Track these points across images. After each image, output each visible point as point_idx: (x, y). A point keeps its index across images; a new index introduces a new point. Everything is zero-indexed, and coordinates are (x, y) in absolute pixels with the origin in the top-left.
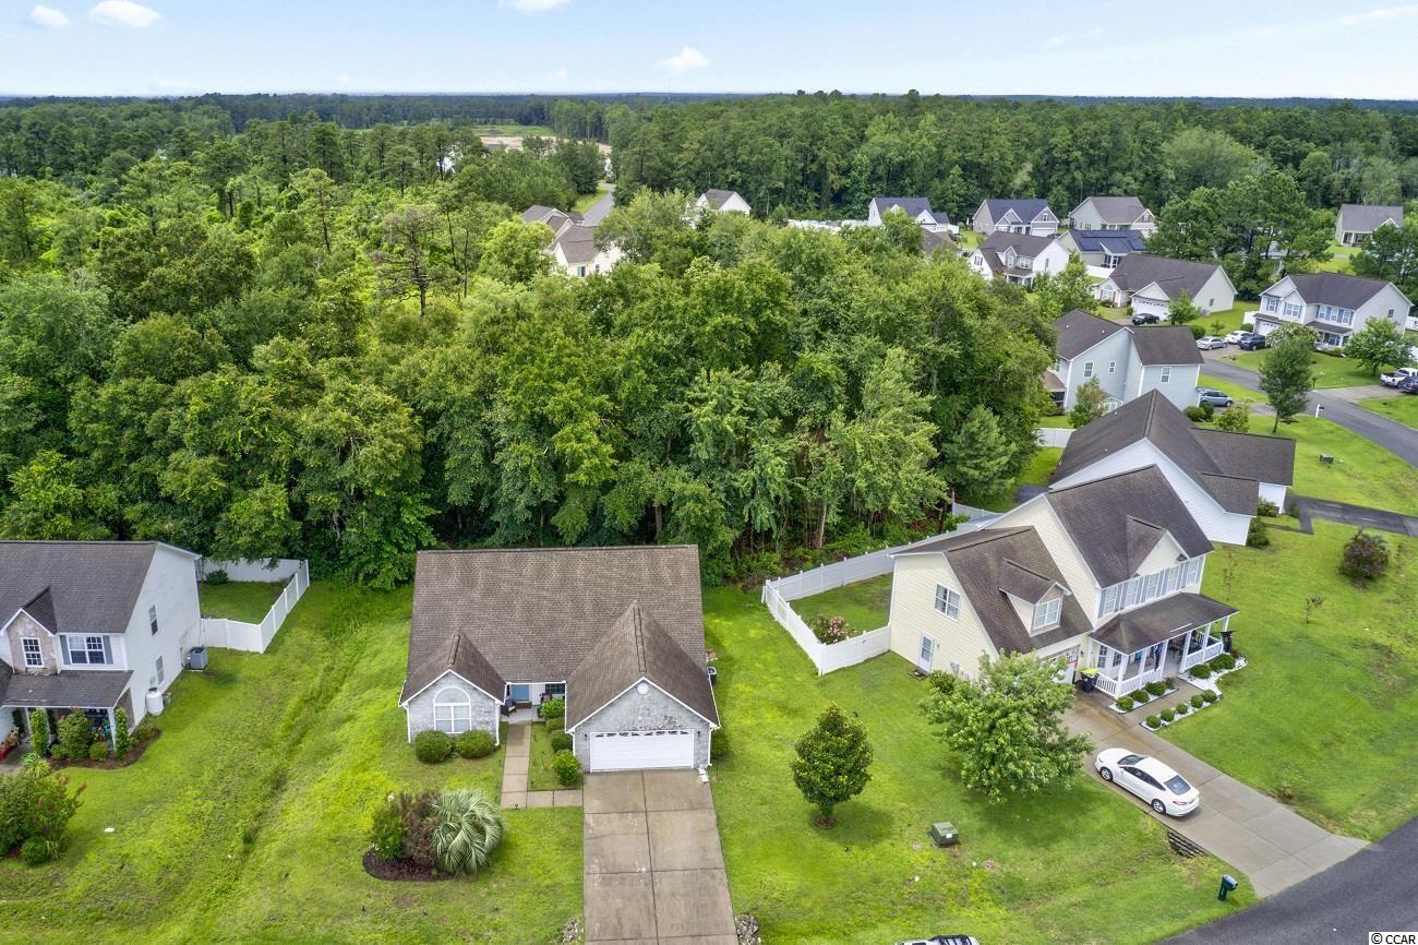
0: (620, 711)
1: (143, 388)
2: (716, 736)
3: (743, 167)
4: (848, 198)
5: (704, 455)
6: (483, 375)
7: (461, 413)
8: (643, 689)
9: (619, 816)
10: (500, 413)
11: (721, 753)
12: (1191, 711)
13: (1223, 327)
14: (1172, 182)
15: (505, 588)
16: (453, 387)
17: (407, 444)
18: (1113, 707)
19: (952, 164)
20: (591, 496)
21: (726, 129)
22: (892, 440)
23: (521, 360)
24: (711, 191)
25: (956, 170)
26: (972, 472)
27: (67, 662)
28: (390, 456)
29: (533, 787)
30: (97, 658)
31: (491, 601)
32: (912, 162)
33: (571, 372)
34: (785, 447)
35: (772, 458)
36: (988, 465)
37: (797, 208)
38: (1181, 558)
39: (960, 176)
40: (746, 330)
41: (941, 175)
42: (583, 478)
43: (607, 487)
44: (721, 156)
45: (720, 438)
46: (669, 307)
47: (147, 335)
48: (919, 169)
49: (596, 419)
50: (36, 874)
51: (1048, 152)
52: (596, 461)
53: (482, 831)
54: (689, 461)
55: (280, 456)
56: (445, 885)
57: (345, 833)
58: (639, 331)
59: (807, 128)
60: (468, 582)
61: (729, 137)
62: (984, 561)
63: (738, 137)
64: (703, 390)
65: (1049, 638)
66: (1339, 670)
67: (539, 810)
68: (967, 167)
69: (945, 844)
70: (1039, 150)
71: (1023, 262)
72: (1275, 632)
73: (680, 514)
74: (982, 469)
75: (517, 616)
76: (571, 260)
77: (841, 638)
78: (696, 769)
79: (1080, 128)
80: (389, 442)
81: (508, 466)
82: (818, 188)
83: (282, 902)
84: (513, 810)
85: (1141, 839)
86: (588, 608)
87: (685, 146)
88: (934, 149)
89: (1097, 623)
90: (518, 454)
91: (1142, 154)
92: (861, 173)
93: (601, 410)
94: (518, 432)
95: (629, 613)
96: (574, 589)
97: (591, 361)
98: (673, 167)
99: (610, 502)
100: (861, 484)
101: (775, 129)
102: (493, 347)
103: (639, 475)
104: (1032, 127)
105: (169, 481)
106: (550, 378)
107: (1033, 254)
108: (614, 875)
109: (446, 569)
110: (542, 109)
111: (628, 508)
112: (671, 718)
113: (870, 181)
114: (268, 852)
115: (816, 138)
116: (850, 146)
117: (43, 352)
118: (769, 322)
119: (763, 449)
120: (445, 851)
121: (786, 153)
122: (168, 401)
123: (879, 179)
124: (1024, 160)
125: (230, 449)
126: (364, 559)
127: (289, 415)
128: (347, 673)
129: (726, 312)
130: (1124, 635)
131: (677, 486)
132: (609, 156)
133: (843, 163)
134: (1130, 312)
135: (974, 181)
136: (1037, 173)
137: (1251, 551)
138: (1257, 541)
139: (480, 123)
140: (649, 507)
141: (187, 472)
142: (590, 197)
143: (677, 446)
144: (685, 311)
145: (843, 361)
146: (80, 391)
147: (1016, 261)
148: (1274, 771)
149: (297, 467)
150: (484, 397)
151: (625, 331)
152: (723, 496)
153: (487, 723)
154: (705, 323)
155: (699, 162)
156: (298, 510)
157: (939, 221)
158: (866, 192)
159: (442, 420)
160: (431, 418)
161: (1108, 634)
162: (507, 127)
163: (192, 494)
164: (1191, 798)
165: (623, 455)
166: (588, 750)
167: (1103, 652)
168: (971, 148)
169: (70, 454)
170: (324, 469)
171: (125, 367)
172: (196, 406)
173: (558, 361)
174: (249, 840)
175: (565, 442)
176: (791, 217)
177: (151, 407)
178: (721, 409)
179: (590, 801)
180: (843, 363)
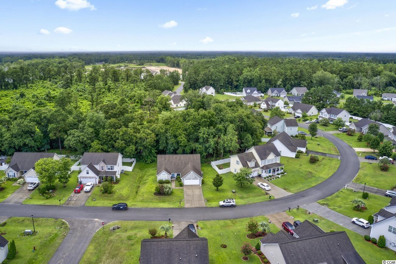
0: (189, 176)
1: (112, 130)
2: (202, 180)
3: (213, 80)
4: (239, 87)
5: (201, 141)
6: (165, 128)
7: (162, 134)
8: (192, 173)
9: (188, 190)
10: (168, 134)
11: (203, 183)
12: (275, 179)
13: (312, 119)
14: (315, 83)
15: (171, 160)
16: (161, 130)
17: (154, 139)
18: (263, 179)
19: (263, 79)
20: (183, 148)
21: (209, 71)
22: (230, 139)
23: (172, 126)
24: (206, 86)
25: (264, 81)
26: (246, 145)
27: (107, 170)
28: (152, 141)
29: (176, 186)
30: (112, 169)
31: (169, 162)
32: (253, 79)
33: (180, 128)
34: (214, 140)
35: (212, 141)
36: (249, 143)
37: (226, 90)
38: (275, 157)
39: (265, 82)
40: (208, 121)
41: (260, 82)
42: (182, 144)
43: (185, 146)
44: (208, 78)
45: (204, 138)
46: (196, 118)
47: (112, 122)
48: (255, 81)
49: (184, 135)
50: (109, 195)
51: (285, 76)
52: (184, 142)
53: (170, 189)
54: (199, 142)
55: (134, 141)
56: (165, 196)
57: (150, 191)
58: (191, 121)
59: (228, 71)
60: (165, 159)
61: (210, 73)
62: (243, 156)
63: (212, 73)
64: (201, 131)
65: (253, 168)
66: (301, 175)
67: (177, 189)
68: (266, 80)
69: (233, 192)
70: (283, 76)
71: (273, 104)
72: (294, 170)
73: (197, 150)
74: (248, 144)
75: (173, 164)
76: (175, 103)
77: (222, 169)
78: (199, 185)
79: (293, 71)
80: (151, 139)
81: (170, 143)
82: (231, 85)
83: (144, 198)
84: (173, 189)
85: (262, 193)
86: (183, 163)
87: (200, 75)
88: (259, 76)
89: (261, 166)
90: (172, 141)
91: (308, 77)
92: (241, 81)
93: (185, 134)
94: (172, 137)
95: (189, 164)
96: (181, 160)
97: (183, 126)
98: (197, 80)
99: (186, 149)
100: (226, 145)
101: (221, 71)
102: (167, 124)
103: (191, 144)
104: (282, 71)
105: (116, 145)
106: (177, 129)
107: (276, 102)
108: (188, 195)
109: (162, 157)
110: (163, 59)
111: (189, 150)
112: (196, 177)
113: (244, 83)
114: (140, 193)
115: (230, 73)
116: (239, 75)
117: (95, 124)
118: (212, 120)
119: (210, 140)
120: (165, 191)
121: (223, 77)
122: (115, 132)
123: (246, 83)
124: (280, 78)
125: (126, 140)
126: (145, 158)
127: (135, 134)
128: (145, 175)
129: (205, 118)
130: (265, 168)
131: (197, 146)
132: (182, 74)
133: (237, 79)
134: (295, 115)
135: (268, 83)
136: (283, 81)
137: (296, 158)
138: (297, 157)
139: (147, 62)
140: (192, 149)
141: (120, 143)
142: (177, 85)
143: (197, 140)
144: (198, 118)
145: (224, 126)
146: (101, 131)
147: (272, 104)
148: (284, 186)
149: (136, 143)
150: (166, 131)
151: (188, 121)
152: (204, 148)
153: (169, 179)
154: (201, 120)
155: (203, 79)
156: (136, 149)
157: (259, 93)
158: (243, 86)
159: (159, 135)
160: (157, 135)
161: (262, 168)
162: (154, 63)
163: (120, 147)
164: (269, 188)
165: (188, 141)
166: (184, 182)
167: (262, 171)
168: (267, 76)
169: (100, 141)
170: (141, 143)
171: (108, 127)
172: (121, 133)
173: (178, 126)
174: (137, 192)
175: (179, 139)
176: (225, 91)
177: (113, 133)
178: (204, 134)
179: (184, 188)
180: (224, 127)
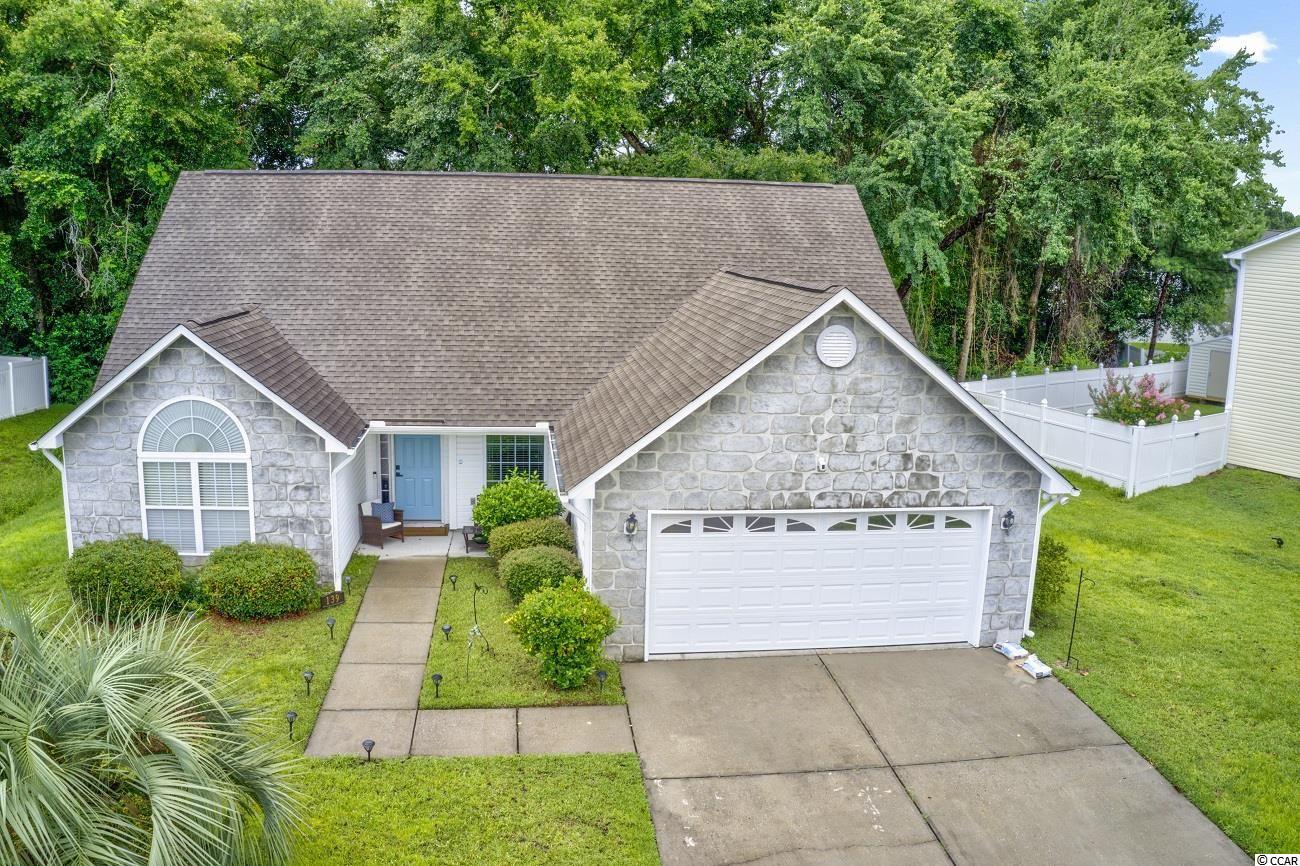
8: (838, 346)
9: (792, 783)
60: (292, 223)
67: (462, 765)
75: (414, 284)
78: (989, 647)
84: (353, 763)
86: (603, 276)
96: (565, 242)
112: (922, 463)
153: (303, 525)
